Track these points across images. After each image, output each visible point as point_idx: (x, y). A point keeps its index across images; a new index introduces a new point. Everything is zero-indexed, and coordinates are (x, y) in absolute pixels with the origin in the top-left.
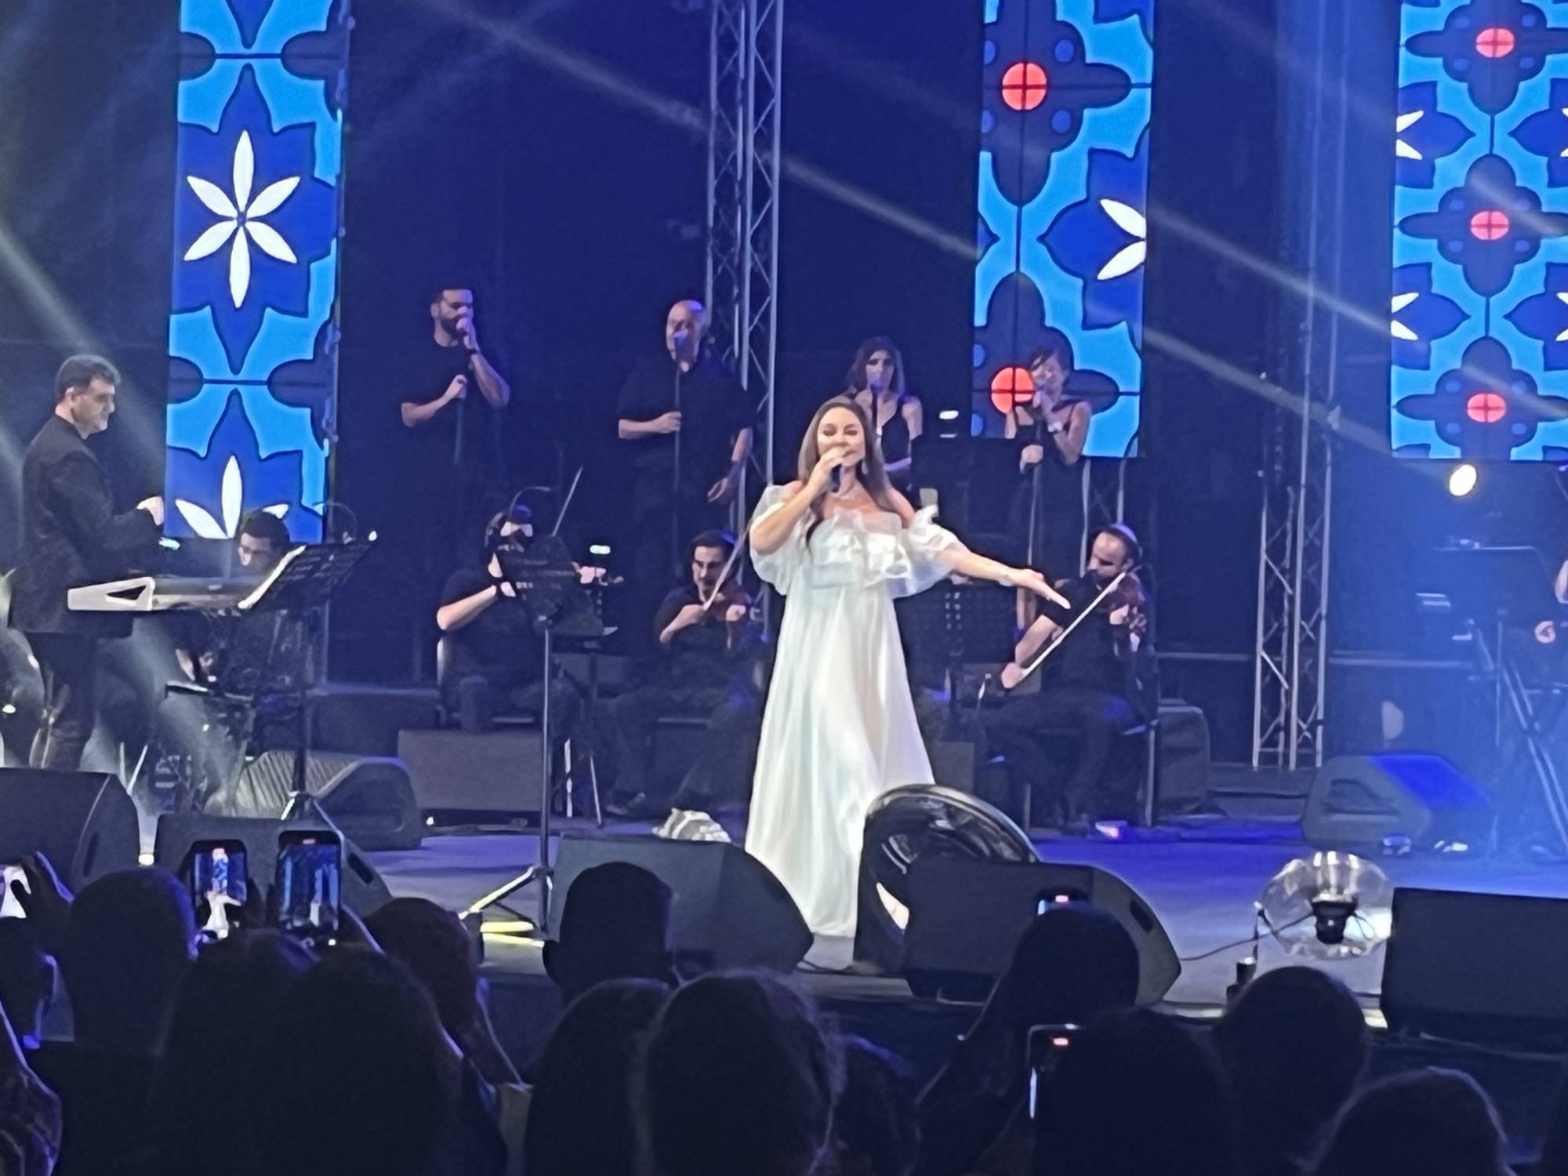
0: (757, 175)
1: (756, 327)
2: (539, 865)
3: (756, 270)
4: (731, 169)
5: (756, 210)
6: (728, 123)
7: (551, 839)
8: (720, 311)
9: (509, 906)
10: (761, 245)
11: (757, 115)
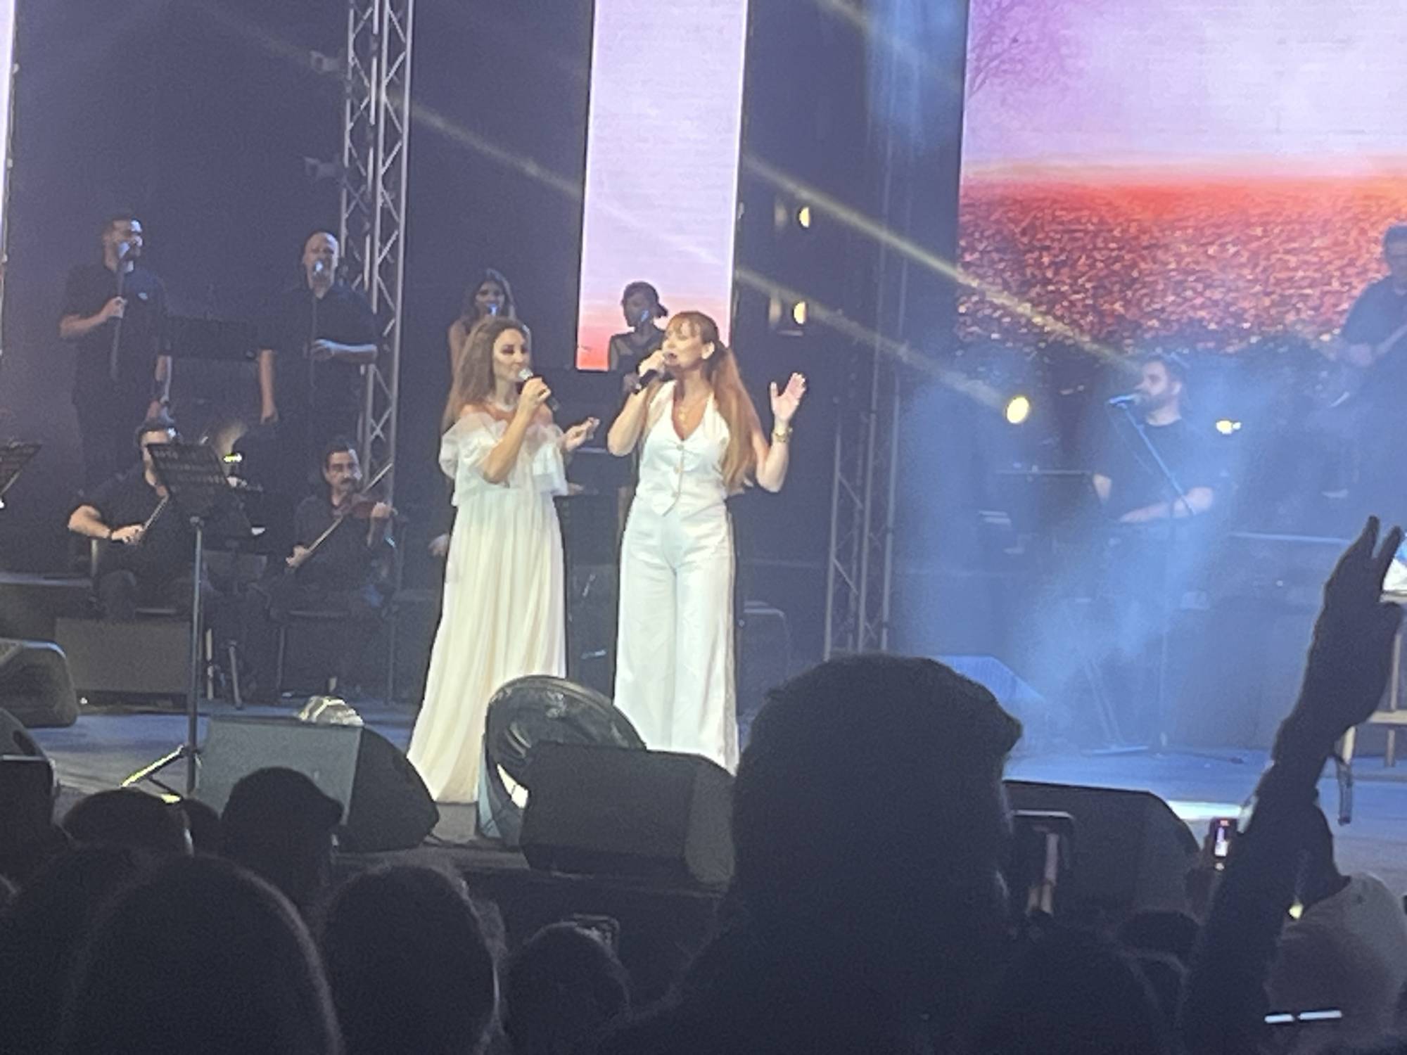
0: (388, 120)
1: (385, 258)
2: (187, 743)
3: (386, 206)
4: (365, 114)
5: (387, 152)
6: (362, 73)
7: (199, 719)
8: (351, 243)
9: (162, 781)
10: (390, 185)
11: (390, 64)
